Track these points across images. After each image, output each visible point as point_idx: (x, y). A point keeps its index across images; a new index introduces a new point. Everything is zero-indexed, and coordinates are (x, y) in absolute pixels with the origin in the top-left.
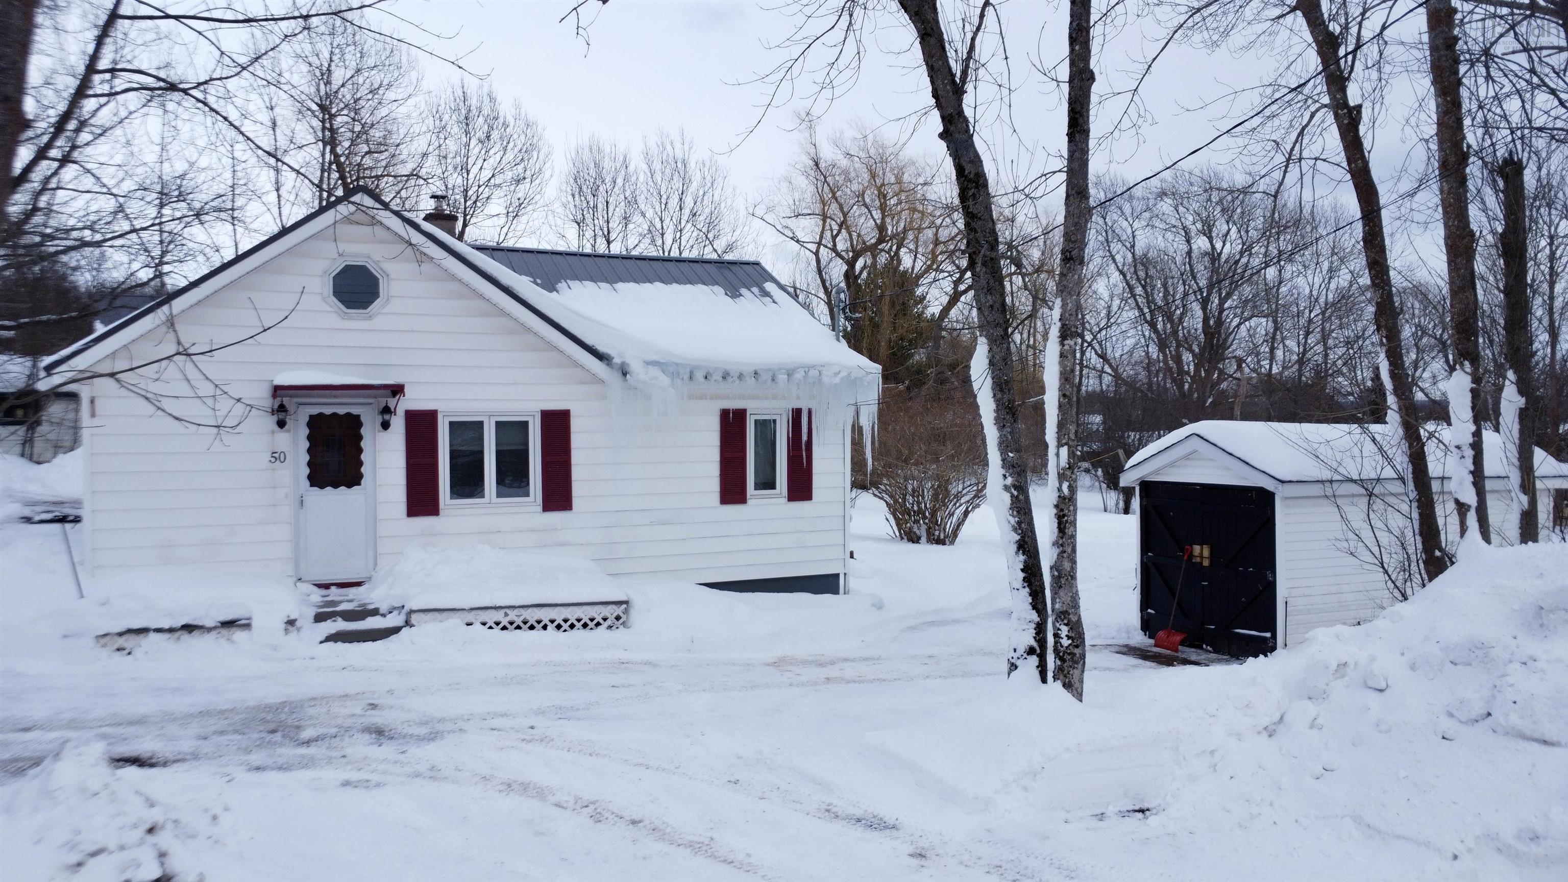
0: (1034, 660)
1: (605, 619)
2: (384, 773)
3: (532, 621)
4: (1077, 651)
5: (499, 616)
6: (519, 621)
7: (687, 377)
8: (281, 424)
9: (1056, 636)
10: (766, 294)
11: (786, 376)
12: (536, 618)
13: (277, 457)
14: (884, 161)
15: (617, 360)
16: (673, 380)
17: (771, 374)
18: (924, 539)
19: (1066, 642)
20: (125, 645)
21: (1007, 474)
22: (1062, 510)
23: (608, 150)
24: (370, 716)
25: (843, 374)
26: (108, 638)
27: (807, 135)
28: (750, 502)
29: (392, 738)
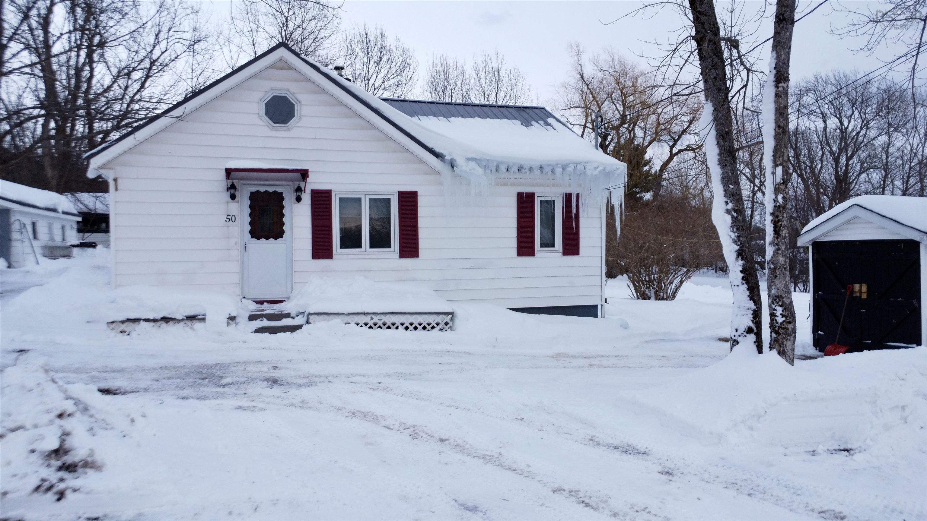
0: (752, 337)
1: (438, 324)
2: (268, 403)
3: (389, 324)
4: (790, 326)
5: (367, 319)
6: (380, 323)
7: (494, 169)
8: (233, 197)
9: (772, 315)
10: (549, 125)
11: (561, 169)
12: (392, 321)
13: (230, 218)
14: (624, 73)
15: (448, 157)
16: (485, 170)
17: (551, 168)
18: (653, 298)
19: (780, 319)
20: (126, 329)
21: (729, 201)
22: (777, 217)
23: (452, 64)
24: (272, 373)
25: (601, 168)
26: (115, 324)
27: (576, 59)
28: (537, 255)
29: (281, 385)
